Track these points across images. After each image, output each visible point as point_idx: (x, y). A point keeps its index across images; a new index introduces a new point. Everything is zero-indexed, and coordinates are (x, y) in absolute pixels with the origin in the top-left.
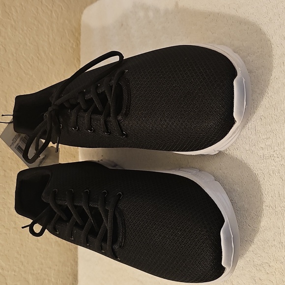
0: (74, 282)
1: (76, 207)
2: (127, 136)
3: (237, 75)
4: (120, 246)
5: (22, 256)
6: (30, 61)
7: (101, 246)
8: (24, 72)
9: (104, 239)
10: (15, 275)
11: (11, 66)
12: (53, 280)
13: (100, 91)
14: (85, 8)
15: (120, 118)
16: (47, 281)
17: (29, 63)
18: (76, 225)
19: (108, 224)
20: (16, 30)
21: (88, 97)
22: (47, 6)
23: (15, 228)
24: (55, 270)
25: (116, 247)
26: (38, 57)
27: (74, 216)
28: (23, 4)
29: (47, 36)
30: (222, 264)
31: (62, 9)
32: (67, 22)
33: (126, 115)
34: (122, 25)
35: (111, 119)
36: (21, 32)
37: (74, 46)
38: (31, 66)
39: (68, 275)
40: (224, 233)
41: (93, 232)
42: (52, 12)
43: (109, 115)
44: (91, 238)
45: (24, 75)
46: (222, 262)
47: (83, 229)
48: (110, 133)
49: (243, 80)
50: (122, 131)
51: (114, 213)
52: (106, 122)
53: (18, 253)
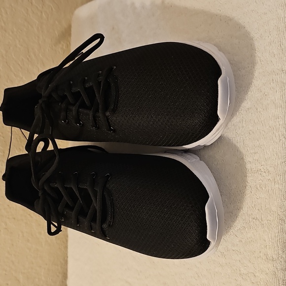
0: (64, 280)
1: (66, 188)
2: (114, 131)
3: (221, 74)
4: (109, 225)
6: (20, 63)
7: (91, 226)
8: (14, 74)
9: (94, 219)
10: (5, 274)
12: (43, 278)
13: (87, 85)
14: (75, 9)
15: (108, 114)
16: (37, 280)
17: (19, 65)
18: (67, 206)
19: (97, 205)
20: (5, 31)
21: (74, 90)
22: (37, 7)
23: (6, 229)
25: (105, 226)
26: (28, 59)
27: (65, 197)
28: (13, 5)
29: (37, 38)
30: (207, 238)
31: (52, 9)
32: (57, 22)
33: (114, 111)
34: (113, 28)
35: (100, 114)
36: (11, 33)
37: (64, 47)
38: (21, 68)
39: (58, 274)
40: (209, 208)
41: (82, 213)
42: (42, 12)
43: (97, 111)
44: (81, 218)
45: (14, 77)
46: (207, 236)
47: (73, 210)
48: (98, 128)
49: (227, 78)
50: (110, 127)
51: (103, 193)
52: (94, 117)
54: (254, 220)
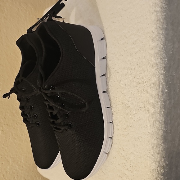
5: (6, 147)
10: (1, 157)
11: (3, 39)
12: (23, 162)
14: (44, 10)
16: (19, 162)
20: (6, 19)
22: (24, 8)
24: (24, 156)
28: (11, 6)
29: (23, 24)
31: (32, 9)
36: (9, 21)
38: (14, 40)
42: (26, 11)
45: (10, 45)
53: (4, 145)
54: (141, 108)
